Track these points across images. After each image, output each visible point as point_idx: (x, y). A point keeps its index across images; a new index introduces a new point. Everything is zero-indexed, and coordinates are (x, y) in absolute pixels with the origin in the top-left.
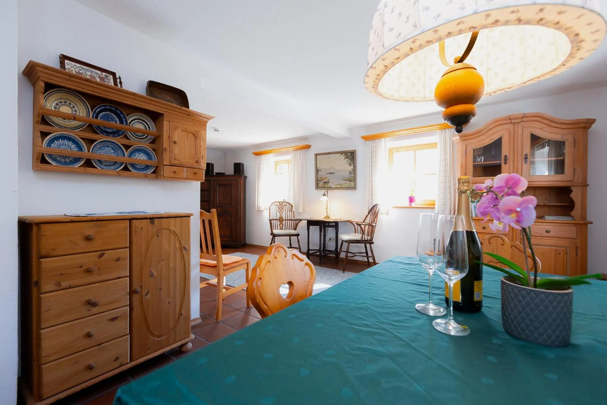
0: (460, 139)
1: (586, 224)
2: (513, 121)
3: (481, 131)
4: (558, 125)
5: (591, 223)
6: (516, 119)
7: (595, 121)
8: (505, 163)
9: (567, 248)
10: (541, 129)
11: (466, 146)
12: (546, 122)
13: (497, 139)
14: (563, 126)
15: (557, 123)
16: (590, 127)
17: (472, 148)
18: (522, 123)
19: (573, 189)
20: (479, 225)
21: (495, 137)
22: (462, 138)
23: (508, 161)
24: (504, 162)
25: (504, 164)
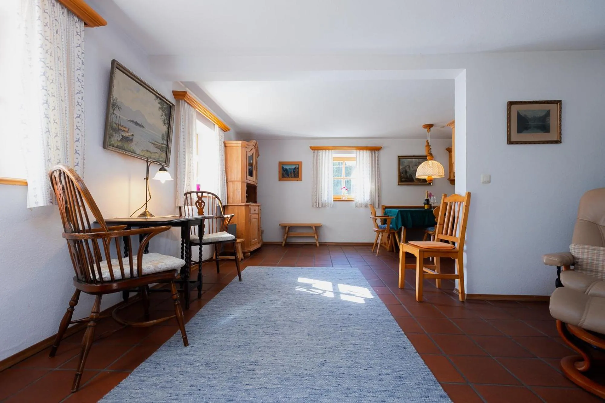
11: (246, 152)
13: (252, 153)
17: (248, 155)
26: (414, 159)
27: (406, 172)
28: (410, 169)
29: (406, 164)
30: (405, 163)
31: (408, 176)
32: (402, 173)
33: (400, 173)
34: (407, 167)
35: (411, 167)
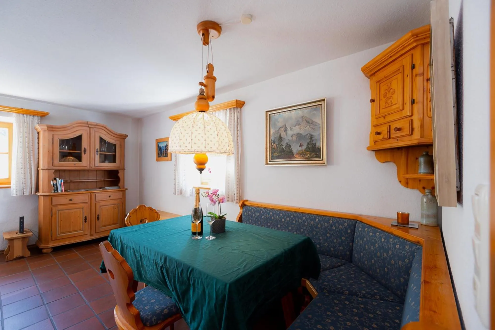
0: (48, 130)
1: (125, 190)
2: (90, 126)
3: (67, 127)
4: (113, 135)
5: (127, 189)
6: (91, 125)
7: (127, 137)
8: (85, 153)
9: (118, 204)
10: (105, 135)
11: (53, 135)
12: (108, 131)
13: (78, 135)
14: (116, 136)
15: (113, 133)
16: (126, 139)
17: (59, 139)
18: (94, 128)
19: (120, 171)
20: (67, 199)
21: (77, 134)
22: (49, 129)
23: (86, 152)
24: (83, 152)
25: (83, 153)
26: (293, 112)
27: (280, 139)
28: (287, 134)
29: (280, 125)
30: (279, 122)
31: (284, 147)
32: (274, 143)
33: (271, 142)
34: (283, 129)
35: (289, 129)
